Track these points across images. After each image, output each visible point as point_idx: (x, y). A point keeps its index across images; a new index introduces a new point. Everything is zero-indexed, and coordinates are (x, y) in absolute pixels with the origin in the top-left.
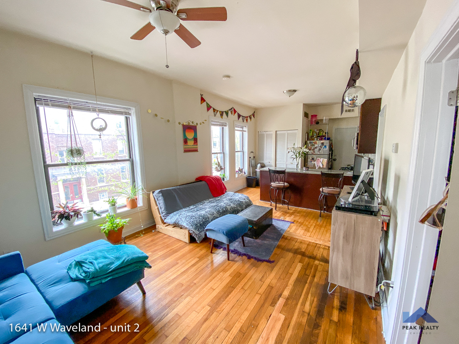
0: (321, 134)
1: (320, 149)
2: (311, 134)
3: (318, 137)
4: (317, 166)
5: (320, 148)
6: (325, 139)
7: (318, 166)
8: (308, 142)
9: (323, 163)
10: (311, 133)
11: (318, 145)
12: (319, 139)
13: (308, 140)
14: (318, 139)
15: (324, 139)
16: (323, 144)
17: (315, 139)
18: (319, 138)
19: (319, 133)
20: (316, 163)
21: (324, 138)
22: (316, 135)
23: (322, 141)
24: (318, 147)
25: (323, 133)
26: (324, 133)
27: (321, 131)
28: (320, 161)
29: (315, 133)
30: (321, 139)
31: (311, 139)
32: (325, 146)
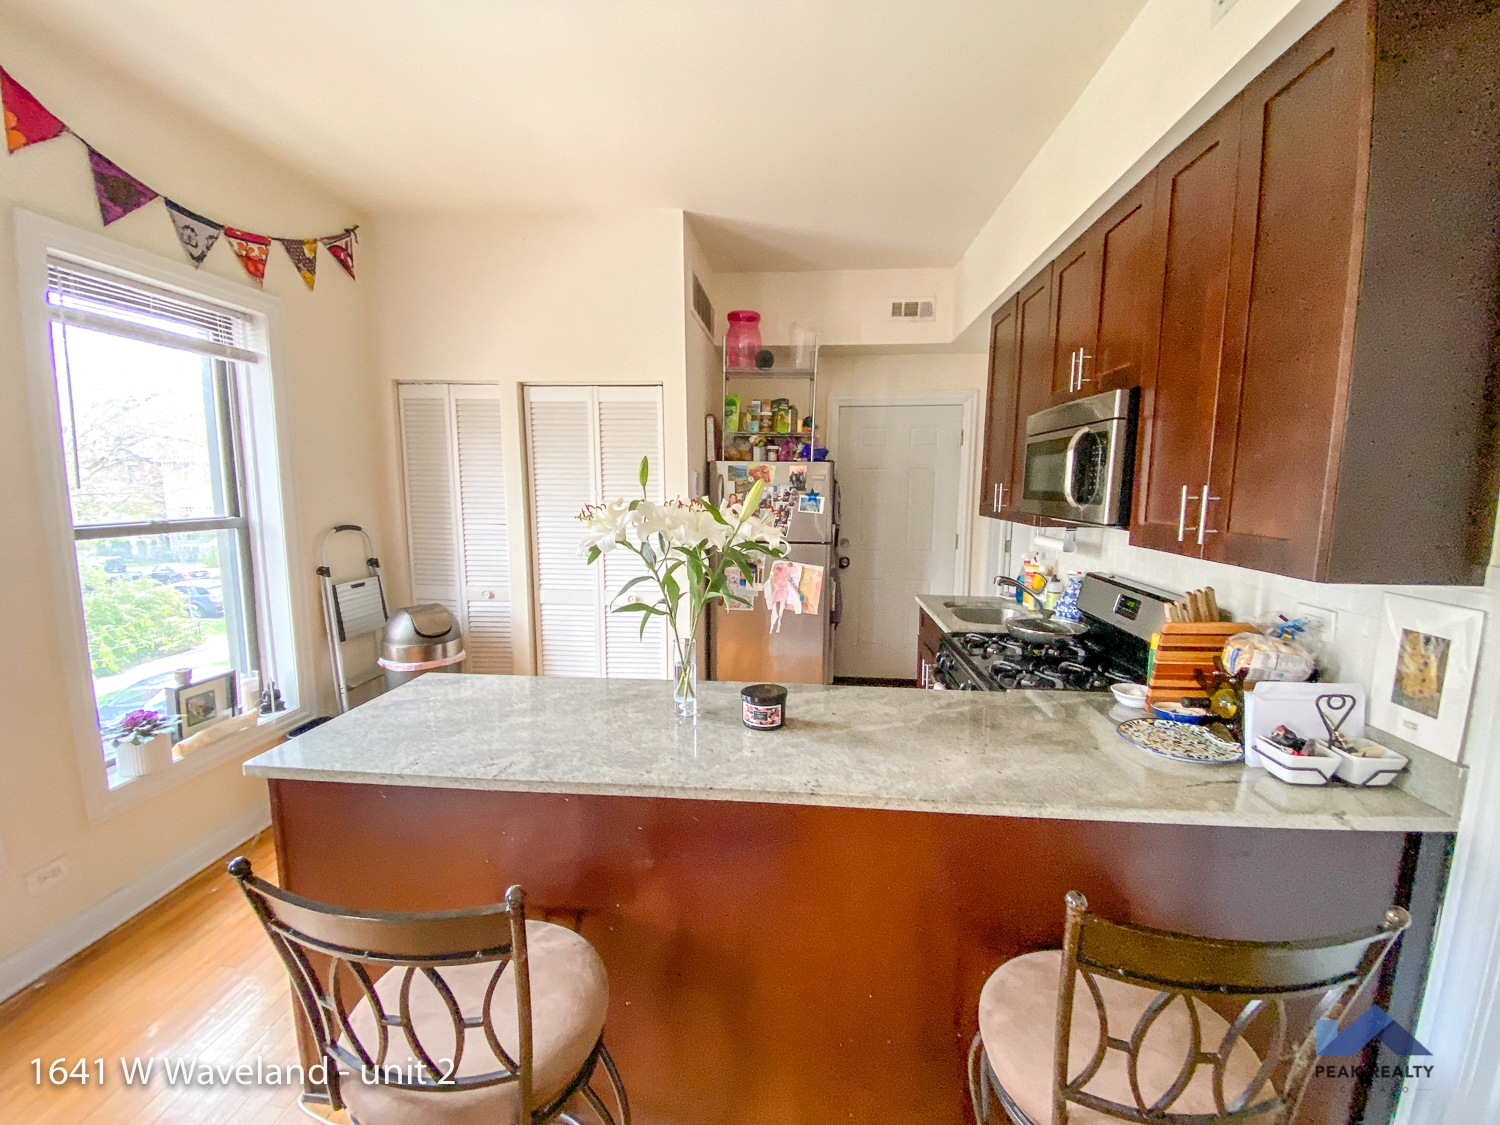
0: (783, 428)
1: (787, 514)
2: (731, 426)
3: (772, 442)
4: (774, 608)
5: (784, 504)
6: (805, 454)
7: (778, 604)
8: (722, 467)
9: (804, 590)
10: (735, 418)
11: (775, 489)
12: (777, 451)
13: (718, 458)
14: (772, 456)
15: (801, 455)
16: (798, 482)
17: (757, 451)
18: (776, 447)
19: (772, 418)
20: (767, 588)
21: (800, 447)
22: (761, 428)
23: (795, 468)
24: (776, 500)
25: (794, 423)
26: (800, 423)
27: (784, 406)
28: (791, 580)
29: (754, 418)
30: (786, 457)
31: (733, 452)
32: (813, 495)
